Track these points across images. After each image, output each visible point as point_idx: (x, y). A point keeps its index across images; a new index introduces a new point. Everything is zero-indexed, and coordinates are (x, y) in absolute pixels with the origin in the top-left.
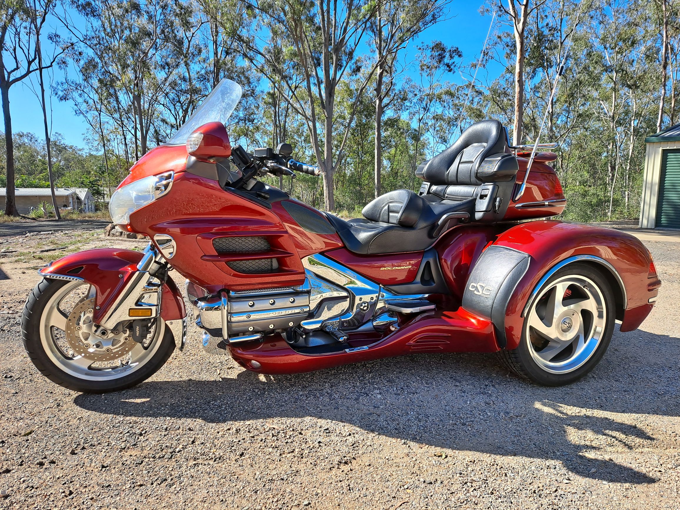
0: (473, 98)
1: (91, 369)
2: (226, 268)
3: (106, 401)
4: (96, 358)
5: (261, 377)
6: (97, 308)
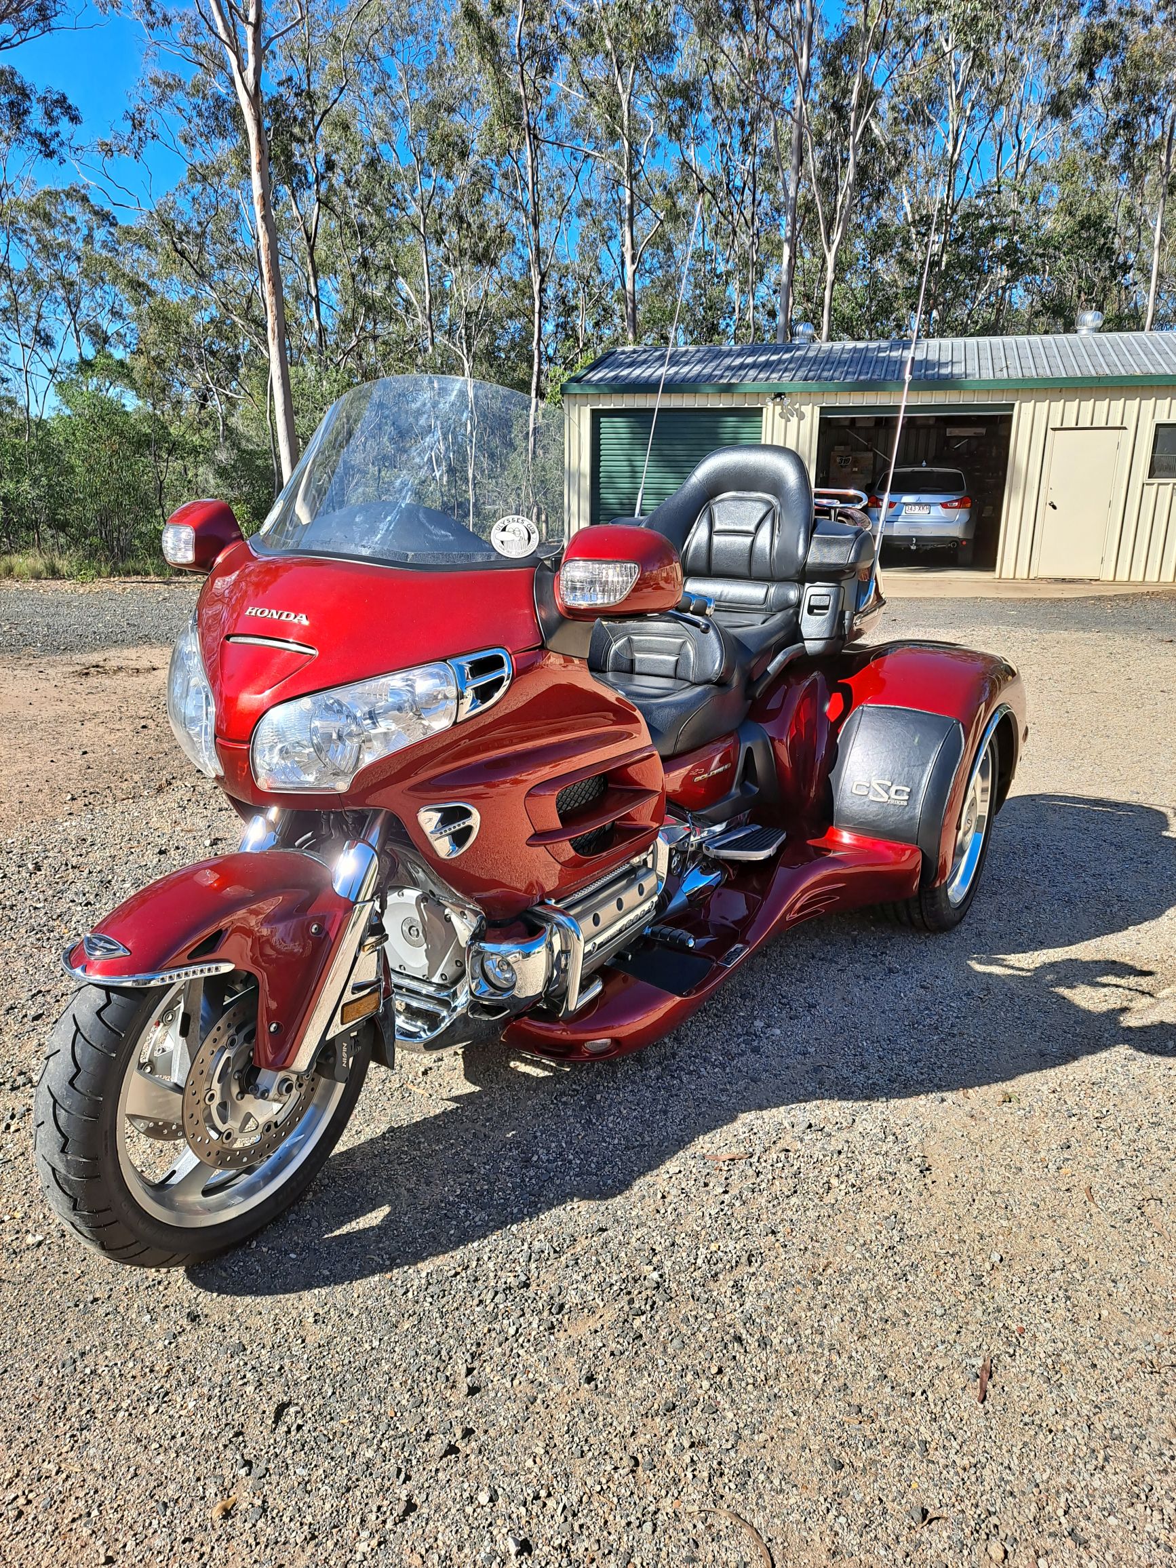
0: (91, 229)
1: (206, 1193)
2: (567, 850)
3: (293, 1256)
4: (245, 1160)
5: (523, 1068)
6: (272, 1029)
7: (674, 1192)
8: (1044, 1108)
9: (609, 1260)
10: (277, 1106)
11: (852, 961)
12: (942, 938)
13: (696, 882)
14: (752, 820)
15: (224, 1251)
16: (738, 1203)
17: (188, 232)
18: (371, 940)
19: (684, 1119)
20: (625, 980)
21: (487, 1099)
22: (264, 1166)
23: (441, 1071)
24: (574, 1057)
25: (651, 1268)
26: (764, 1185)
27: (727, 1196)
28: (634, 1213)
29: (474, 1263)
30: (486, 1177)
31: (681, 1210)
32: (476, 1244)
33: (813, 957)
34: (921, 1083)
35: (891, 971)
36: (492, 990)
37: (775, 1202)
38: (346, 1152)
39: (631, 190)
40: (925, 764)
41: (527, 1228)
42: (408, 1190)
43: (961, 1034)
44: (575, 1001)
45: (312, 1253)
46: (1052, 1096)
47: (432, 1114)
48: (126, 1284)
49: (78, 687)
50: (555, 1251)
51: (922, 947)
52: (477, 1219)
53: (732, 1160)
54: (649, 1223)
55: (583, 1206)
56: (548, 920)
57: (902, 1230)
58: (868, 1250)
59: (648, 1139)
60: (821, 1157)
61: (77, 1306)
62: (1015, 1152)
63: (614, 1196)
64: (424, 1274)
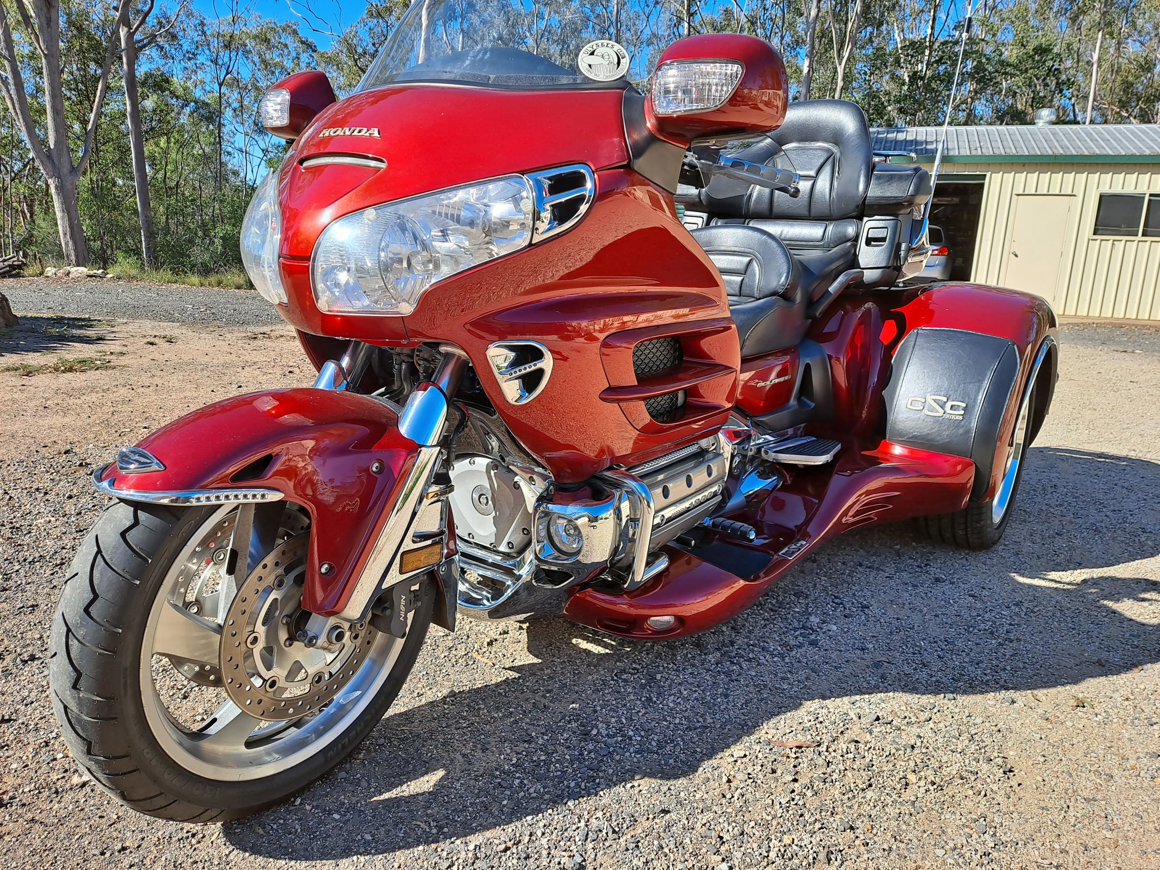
0: (298, 54)
1: (249, 744)
2: (642, 415)
3: (336, 816)
4: (291, 711)
5: (584, 645)
6: (323, 570)
7: (741, 776)
8: (1120, 715)
9: (672, 846)
10: (330, 657)
11: (898, 570)
12: (982, 556)
13: (754, 485)
14: (807, 433)
15: (268, 806)
16: (809, 793)
17: (365, 53)
18: (434, 488)
19: (746, 703)
20: (688, 562)
21: (549, 671)
22: (315, 720)
23: (506, 643)
24: (637, 634)
25: (720, 858)
26: (835, 776)
27: (796, 785)
28: (698, 796)
29: (527, 838)
30: (543, 748)
31: (748, 796)
32: (529, 818)
33: (861, 565)
34: (987, 683)
35: (937, 580)
36: (557, 554)
37: (850, 795)
38: (405, 713)
39: (689, 23)
40: (981, 381)
41: (586, 804)
42: (464, 755)
43: (1019, 640)
44: (641, 573)
45: (357, 814)
46: (1127, 703)
47: (493, 682)
48: (160, 833)
49: (247, 346)
50: (614, 832)
51: (964, 561)
52: (532, 790)
53: (800, 747)
54: (715, 808)
55: (645, 784)
56: (617, 485)
57: (994, 835)
58: (961, 856)
59: (709, 720)
60: (893, 751)
61: (103, 854)
62: (1101, 757)
63: (677, 777)
64: (471, 847)
